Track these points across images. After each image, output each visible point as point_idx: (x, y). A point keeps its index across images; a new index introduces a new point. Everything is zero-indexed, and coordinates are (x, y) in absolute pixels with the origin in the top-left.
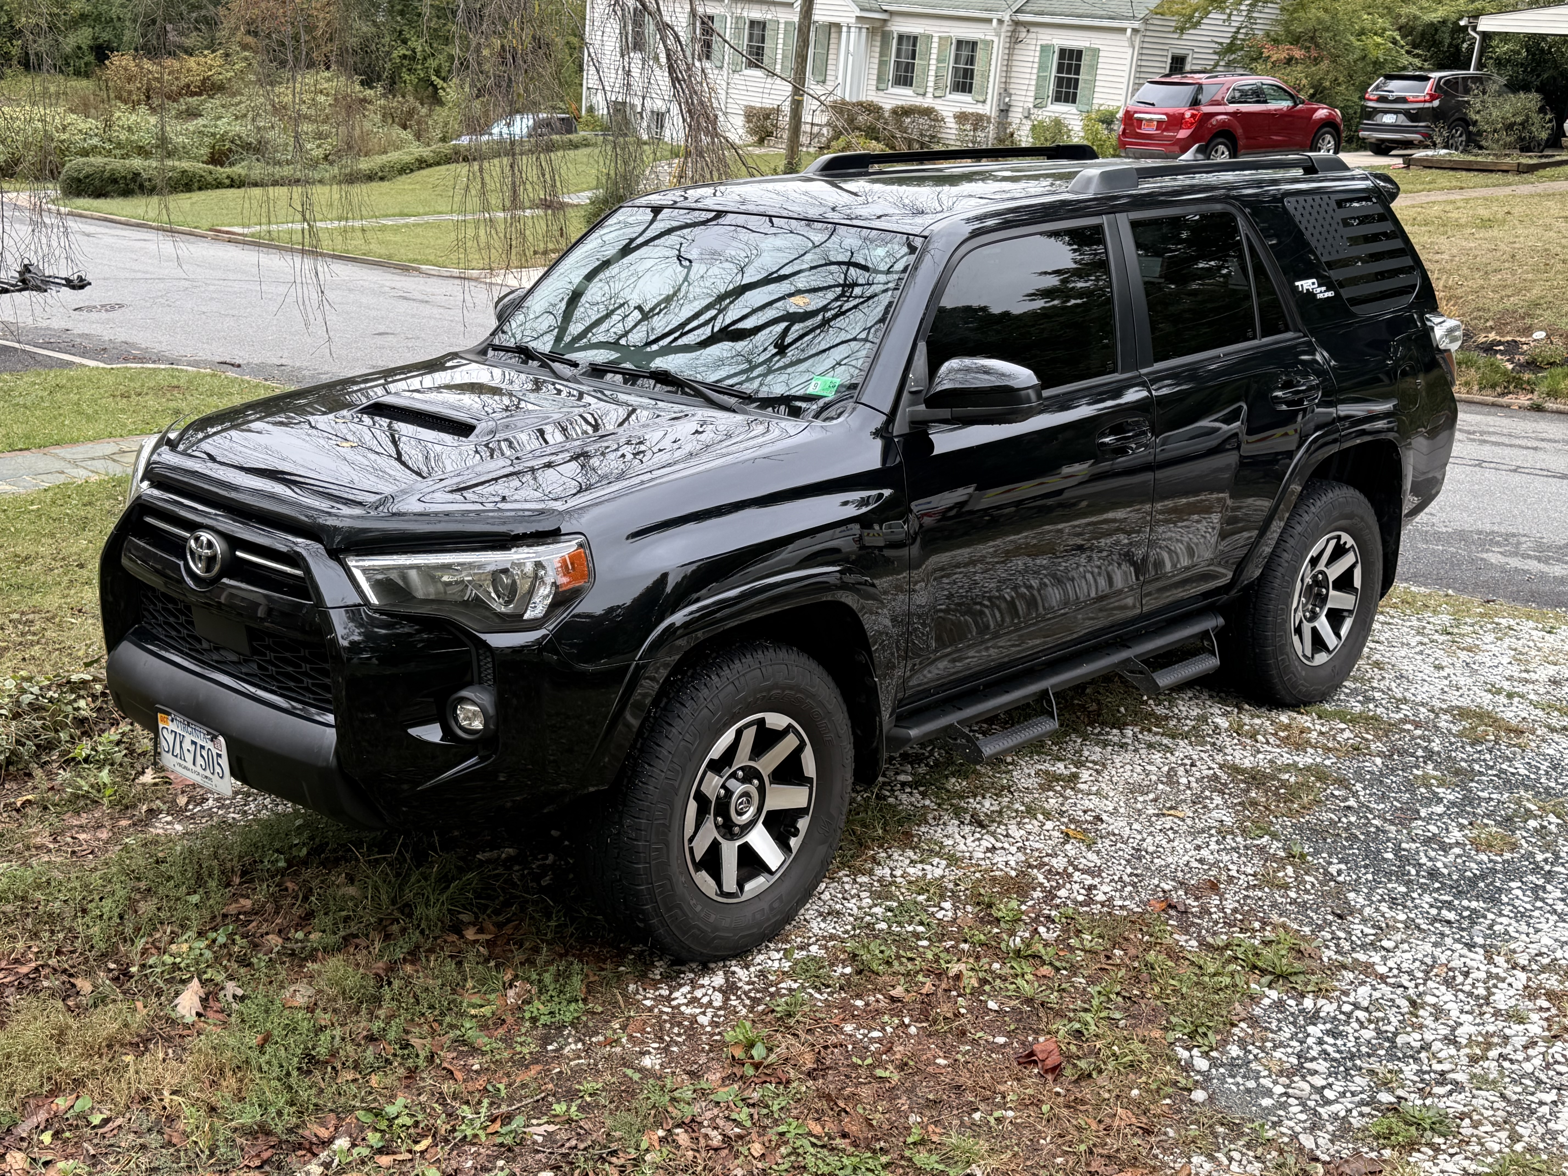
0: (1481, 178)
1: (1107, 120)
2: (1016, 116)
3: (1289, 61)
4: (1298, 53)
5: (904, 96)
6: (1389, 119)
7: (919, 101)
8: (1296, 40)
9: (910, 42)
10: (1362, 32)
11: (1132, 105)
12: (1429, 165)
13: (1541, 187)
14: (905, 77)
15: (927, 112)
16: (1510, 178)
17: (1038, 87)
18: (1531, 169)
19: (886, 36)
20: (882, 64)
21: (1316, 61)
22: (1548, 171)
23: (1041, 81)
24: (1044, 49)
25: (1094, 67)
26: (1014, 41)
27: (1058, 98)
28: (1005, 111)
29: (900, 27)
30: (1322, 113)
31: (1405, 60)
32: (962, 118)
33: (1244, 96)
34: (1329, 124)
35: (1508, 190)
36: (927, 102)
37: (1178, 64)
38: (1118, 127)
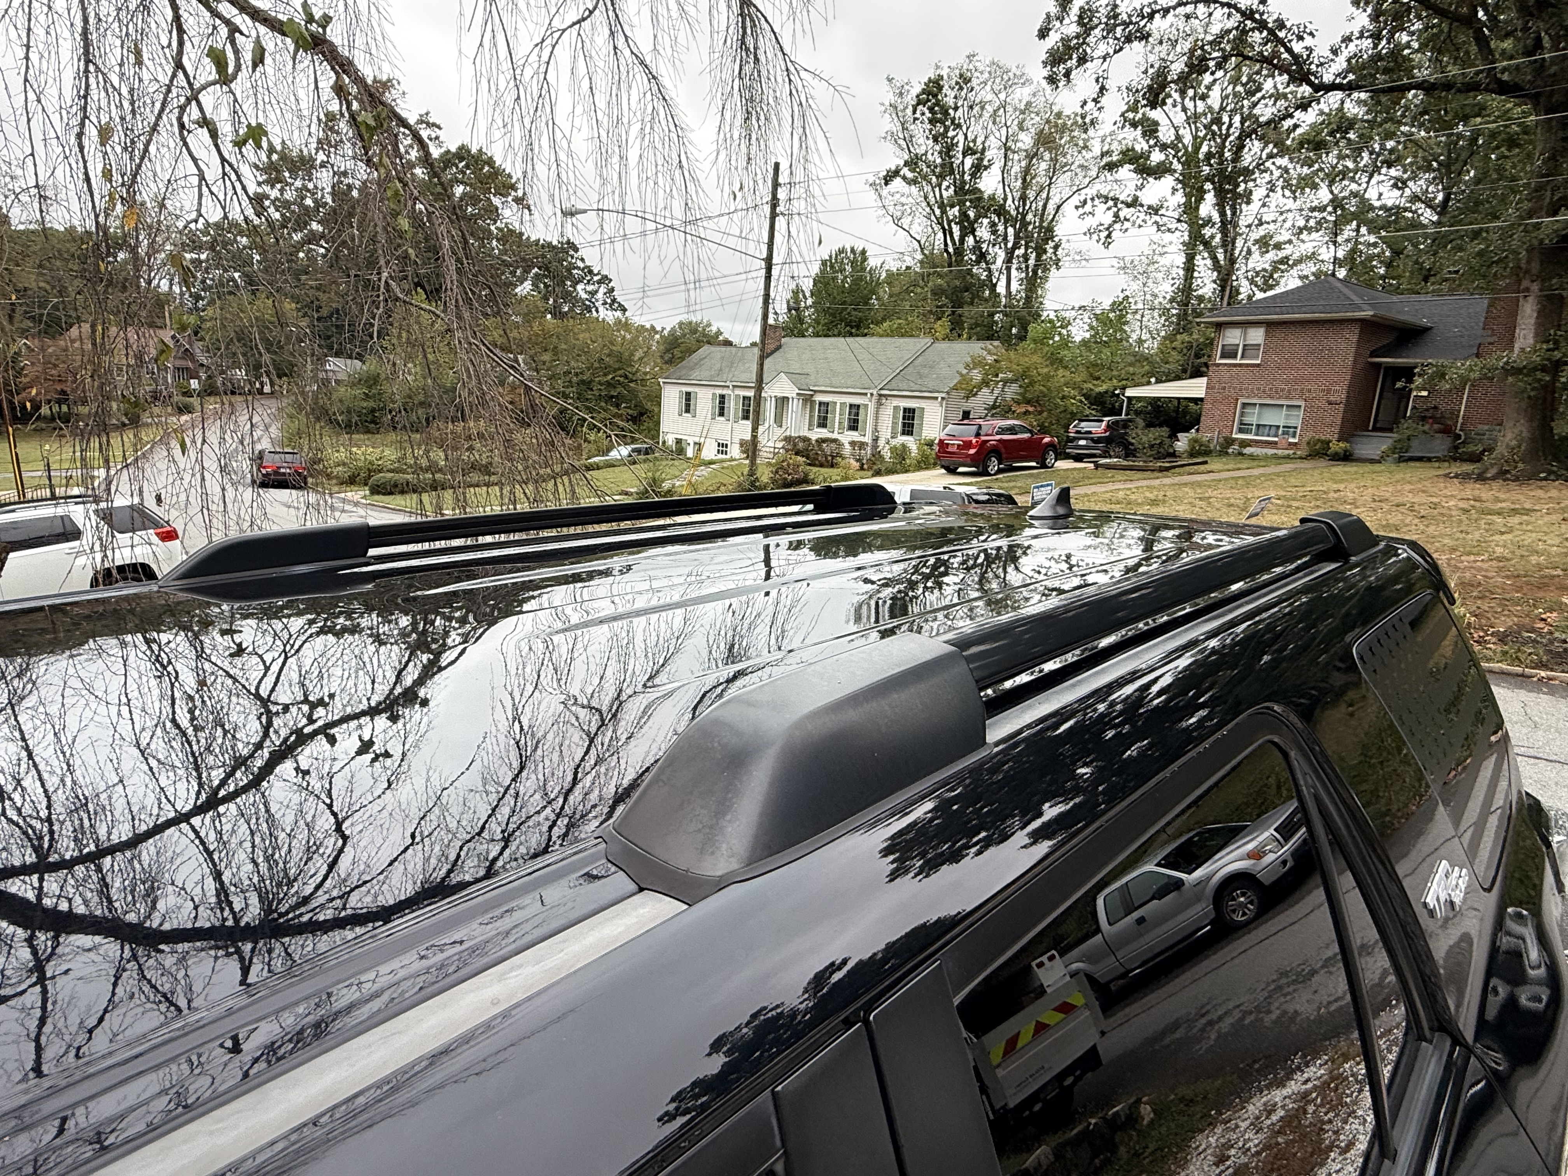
0: (1139, 475)
1: (930, 444)
2: (881, 443)
3: (1026, 413)
4: (1031, 409)
5: (823, 433)
6: (1082, 442)
7: (830, 435)
8: (1029, 402)
9: (824, 405)
10: (1063, 397)
11: (943, 436)
12: (1108, 467)
13: (1177, 479)
14: (823, 424)
15: (835, 441)
16: (1157, 474)
17: (893, 428)
18: (1167, 469)
19: (813, 403)
20: (811, 417)
21: (1040, 413)
22: (1177, 470)
23: (894, 424)
24: (896, 408)
25: (922, 418)
26: (879, 404)
27: (903, 433)
28: (876, 440)
29: (819, 398)
30: (1047, 440)
31: (1087, 412)
32: (853, 443)
33: (1003, 431)
34: (1051, 445)
35: (1157, 482)
36: (835, 436)
37: (966, 415)
38: (936, 448)
